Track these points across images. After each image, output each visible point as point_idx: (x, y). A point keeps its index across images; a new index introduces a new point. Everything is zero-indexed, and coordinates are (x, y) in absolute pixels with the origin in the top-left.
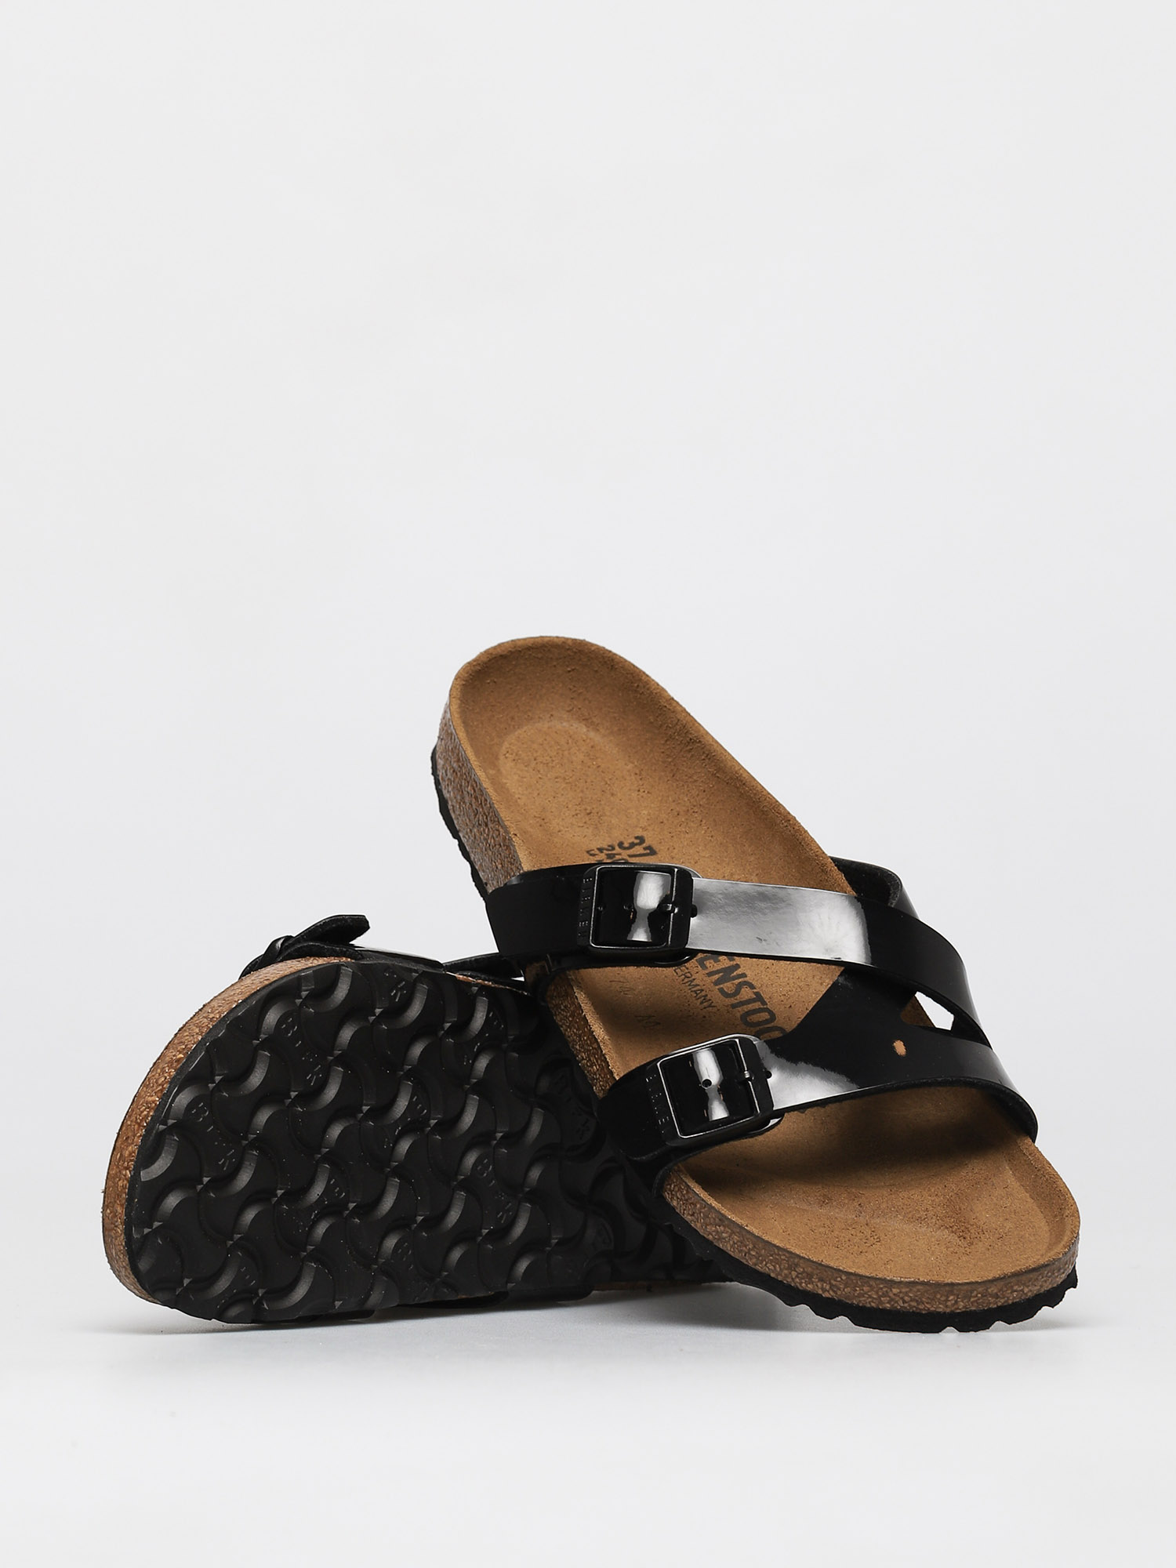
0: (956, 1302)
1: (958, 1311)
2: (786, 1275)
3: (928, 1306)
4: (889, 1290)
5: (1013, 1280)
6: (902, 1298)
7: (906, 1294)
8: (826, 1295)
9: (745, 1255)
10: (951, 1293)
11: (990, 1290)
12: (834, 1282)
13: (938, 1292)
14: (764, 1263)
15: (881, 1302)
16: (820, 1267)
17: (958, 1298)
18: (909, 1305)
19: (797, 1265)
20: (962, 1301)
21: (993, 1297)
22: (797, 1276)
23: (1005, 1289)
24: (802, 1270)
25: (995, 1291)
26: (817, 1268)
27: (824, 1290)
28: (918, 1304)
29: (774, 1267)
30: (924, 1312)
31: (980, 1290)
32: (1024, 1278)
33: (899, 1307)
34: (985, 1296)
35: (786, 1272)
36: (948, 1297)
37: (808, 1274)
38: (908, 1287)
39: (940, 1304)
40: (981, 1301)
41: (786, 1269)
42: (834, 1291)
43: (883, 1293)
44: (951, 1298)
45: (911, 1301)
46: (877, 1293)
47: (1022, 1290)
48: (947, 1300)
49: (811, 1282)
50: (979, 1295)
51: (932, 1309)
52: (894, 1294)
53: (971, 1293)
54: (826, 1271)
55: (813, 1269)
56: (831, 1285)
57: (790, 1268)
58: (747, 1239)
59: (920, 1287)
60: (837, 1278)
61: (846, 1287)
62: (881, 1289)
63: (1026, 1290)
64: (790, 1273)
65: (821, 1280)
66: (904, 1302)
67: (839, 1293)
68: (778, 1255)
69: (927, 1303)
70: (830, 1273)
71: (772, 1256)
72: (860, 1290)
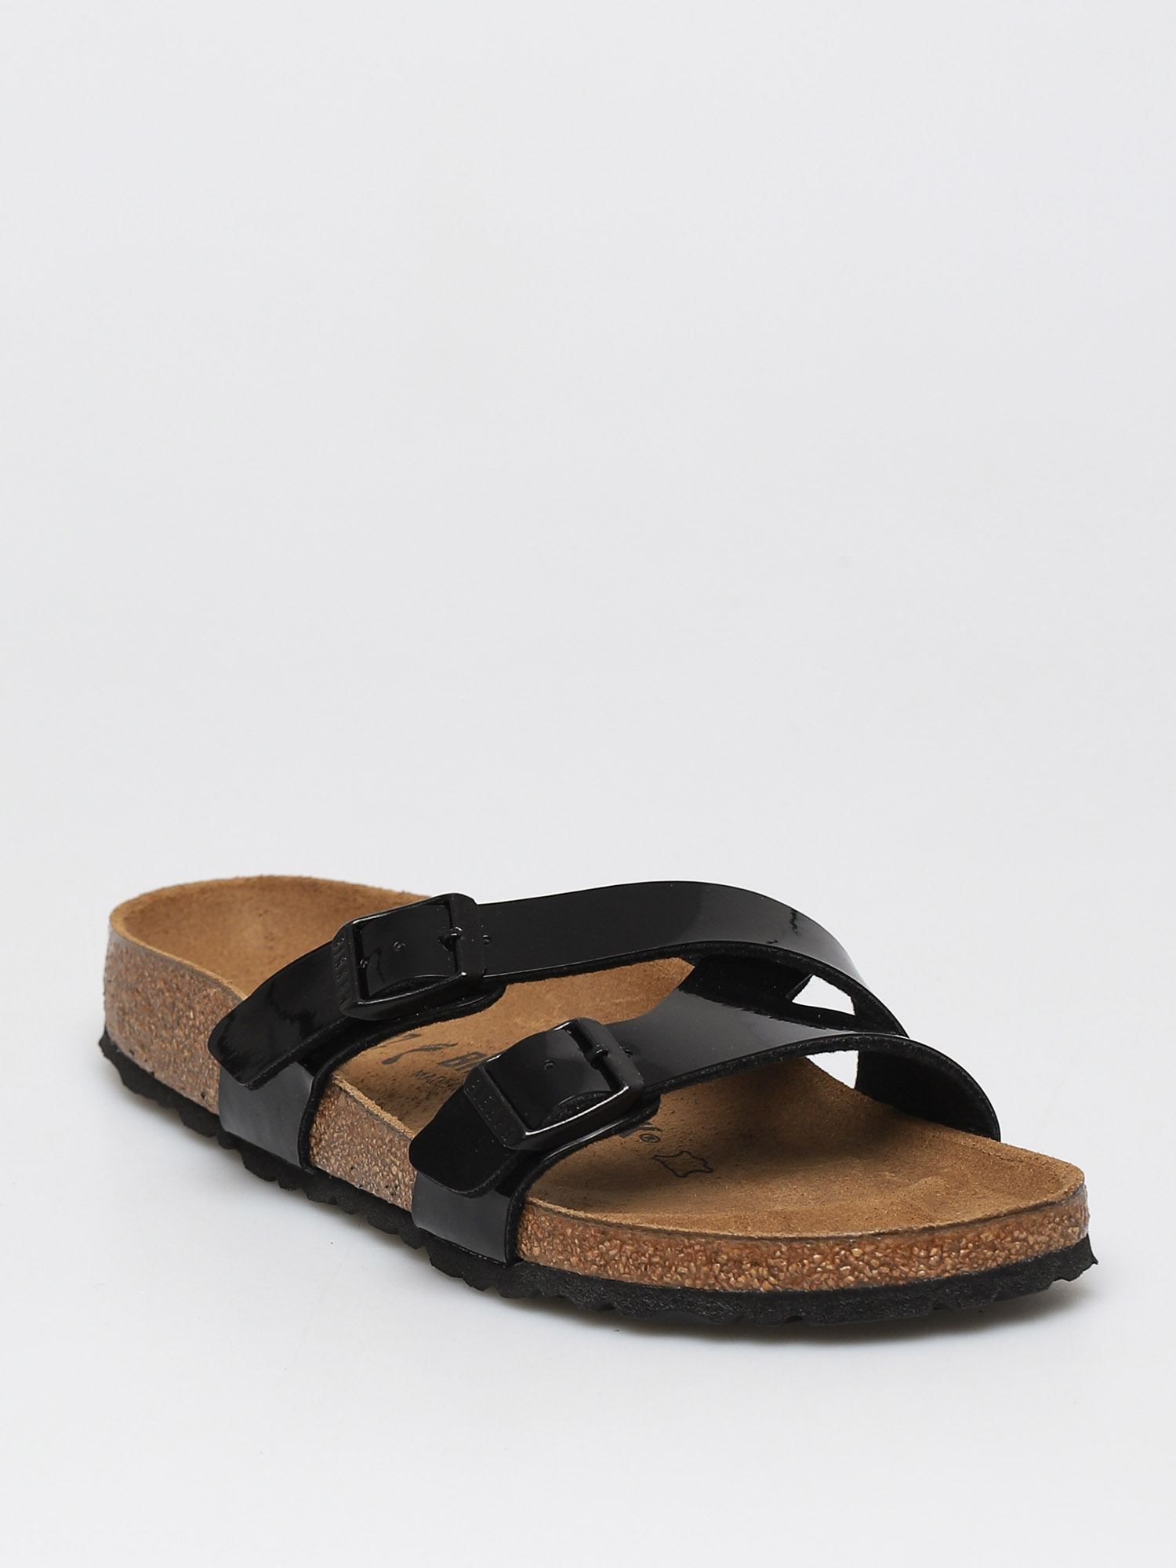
0: (942, 1259)
1: (947, 1275)
2: (707, 1275)
3: (905, 1269)
4: (848, 1253)
5: (1011, 1220)
6: (868, 1263)
7: (872, 1254)
8: (765, 1287)
9: (646, 1269)
10: (932, 1243)
11: (982, 1236)
12: (771, 1262)
13: (915, 1245)
14: (674, 1269)
15: (841, 1277)
16: (749, 1243)
17: (943, 1252)
18: (880, 1274)
19: (717, 1253)
20: (949, 1256)
21: (989, 1248)
22: (721, 1271)
23: (1003, 1235)
24: (725, 1257)
25: (991, 1238)
26: (746, 1247)
27: (761, 1279)
28: (891, 1270)
29: (688, 1267)
30: (901, 1283)
31: (970, 1236)
32: (1025, 1219)
33: (866, 1280)
34: (979, 1247)
35: (705, 1269)
36: (930, 1252)
37: (735, 1262)
38: (872, 1244)
39: (920, 1263)
40: (974, 1254)
41: (704, 1265)
42: (774, 1276)
43: (841, 1261)
44: (934, 1250)
45: (882, 1265)
46: (833, 1262)
47: (1025, 1240)
48: (928, 1257)
49: (741, 1273)
50: (971, 1245)
51: (912, 1274)
52: (857, 1258)
53: (960, 1243)
54: (758, 1247)
55: (741, 1250)
56: (770, 1268)
57: (710, 1262)
58: (644, 1243)
59: (889, 1241)
60: (775, 1252)
61: (789, 1263)
62: (838, 1253)
63: (1031, 1240)
64: (711, 1270)
65: (755, 1264)
66: (872, 1268)
67: (782, 1276)
68: (691, 1246)
69: (903, 1265)
70: (764, 1249)
71: (681, 1252)
72: (810, 1263)
